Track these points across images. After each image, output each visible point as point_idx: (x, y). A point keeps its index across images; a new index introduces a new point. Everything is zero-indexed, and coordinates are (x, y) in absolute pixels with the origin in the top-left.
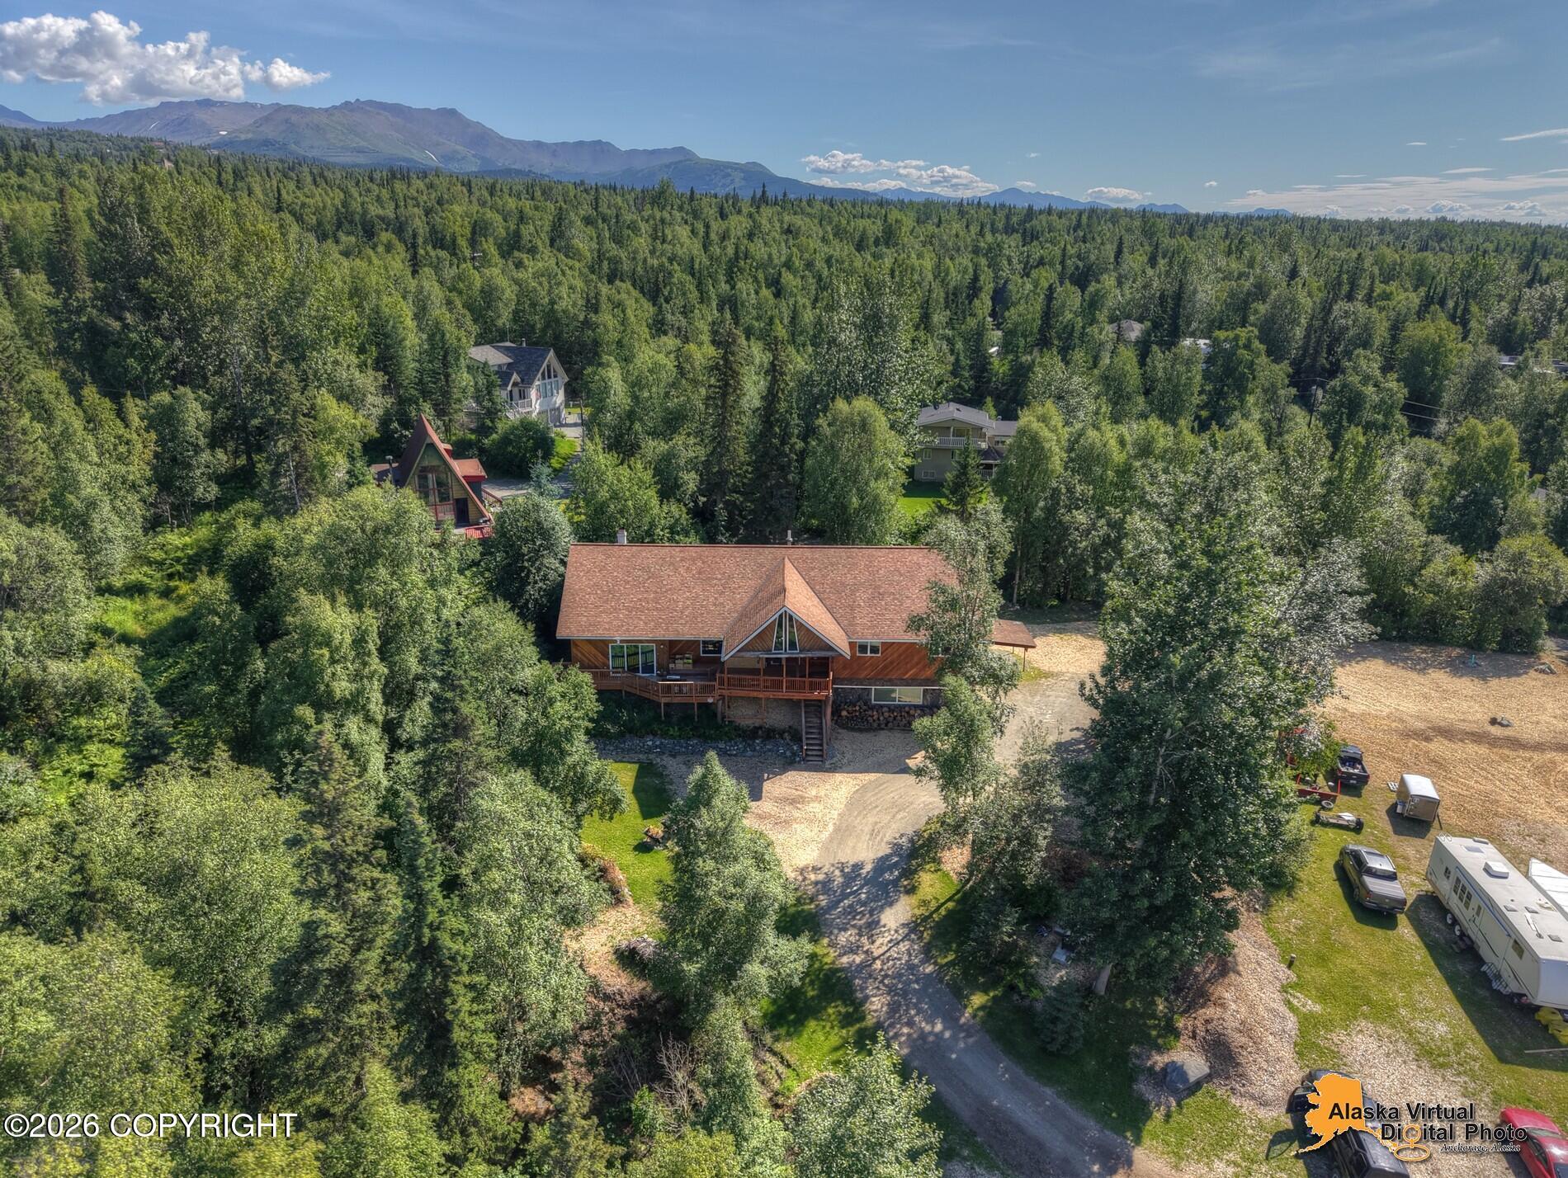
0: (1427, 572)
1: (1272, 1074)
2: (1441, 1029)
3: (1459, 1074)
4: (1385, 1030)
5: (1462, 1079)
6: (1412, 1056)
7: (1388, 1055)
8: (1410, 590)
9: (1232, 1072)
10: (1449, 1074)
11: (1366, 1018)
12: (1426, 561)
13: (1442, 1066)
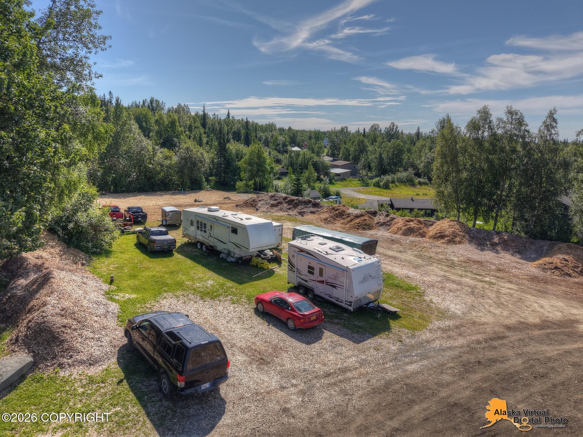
0: (156, 159)
1: (99, 340)
2: (210, 282)
3: (227, 296)
4: (179, 293)
5: (229, 298)
6: (198, 298)
7: (185, 302)
8: (151, 166)
9: (56, 349)
10: (221, 298)
11: (166, 291)
12: (154, 155)
13: (216, 297)
